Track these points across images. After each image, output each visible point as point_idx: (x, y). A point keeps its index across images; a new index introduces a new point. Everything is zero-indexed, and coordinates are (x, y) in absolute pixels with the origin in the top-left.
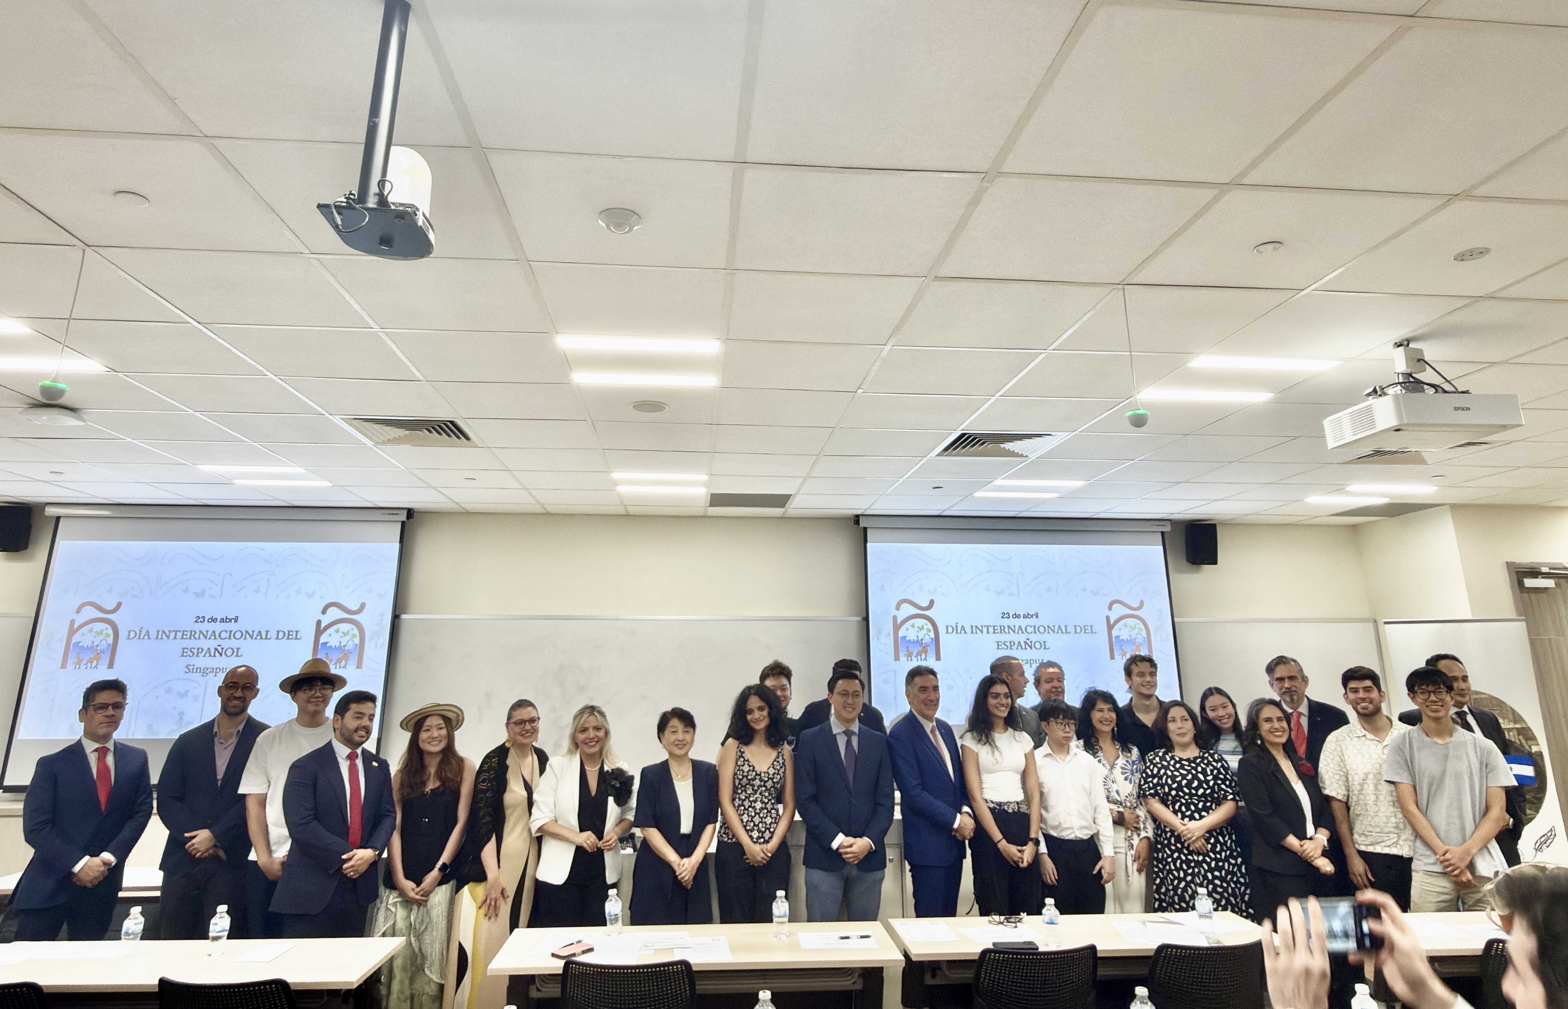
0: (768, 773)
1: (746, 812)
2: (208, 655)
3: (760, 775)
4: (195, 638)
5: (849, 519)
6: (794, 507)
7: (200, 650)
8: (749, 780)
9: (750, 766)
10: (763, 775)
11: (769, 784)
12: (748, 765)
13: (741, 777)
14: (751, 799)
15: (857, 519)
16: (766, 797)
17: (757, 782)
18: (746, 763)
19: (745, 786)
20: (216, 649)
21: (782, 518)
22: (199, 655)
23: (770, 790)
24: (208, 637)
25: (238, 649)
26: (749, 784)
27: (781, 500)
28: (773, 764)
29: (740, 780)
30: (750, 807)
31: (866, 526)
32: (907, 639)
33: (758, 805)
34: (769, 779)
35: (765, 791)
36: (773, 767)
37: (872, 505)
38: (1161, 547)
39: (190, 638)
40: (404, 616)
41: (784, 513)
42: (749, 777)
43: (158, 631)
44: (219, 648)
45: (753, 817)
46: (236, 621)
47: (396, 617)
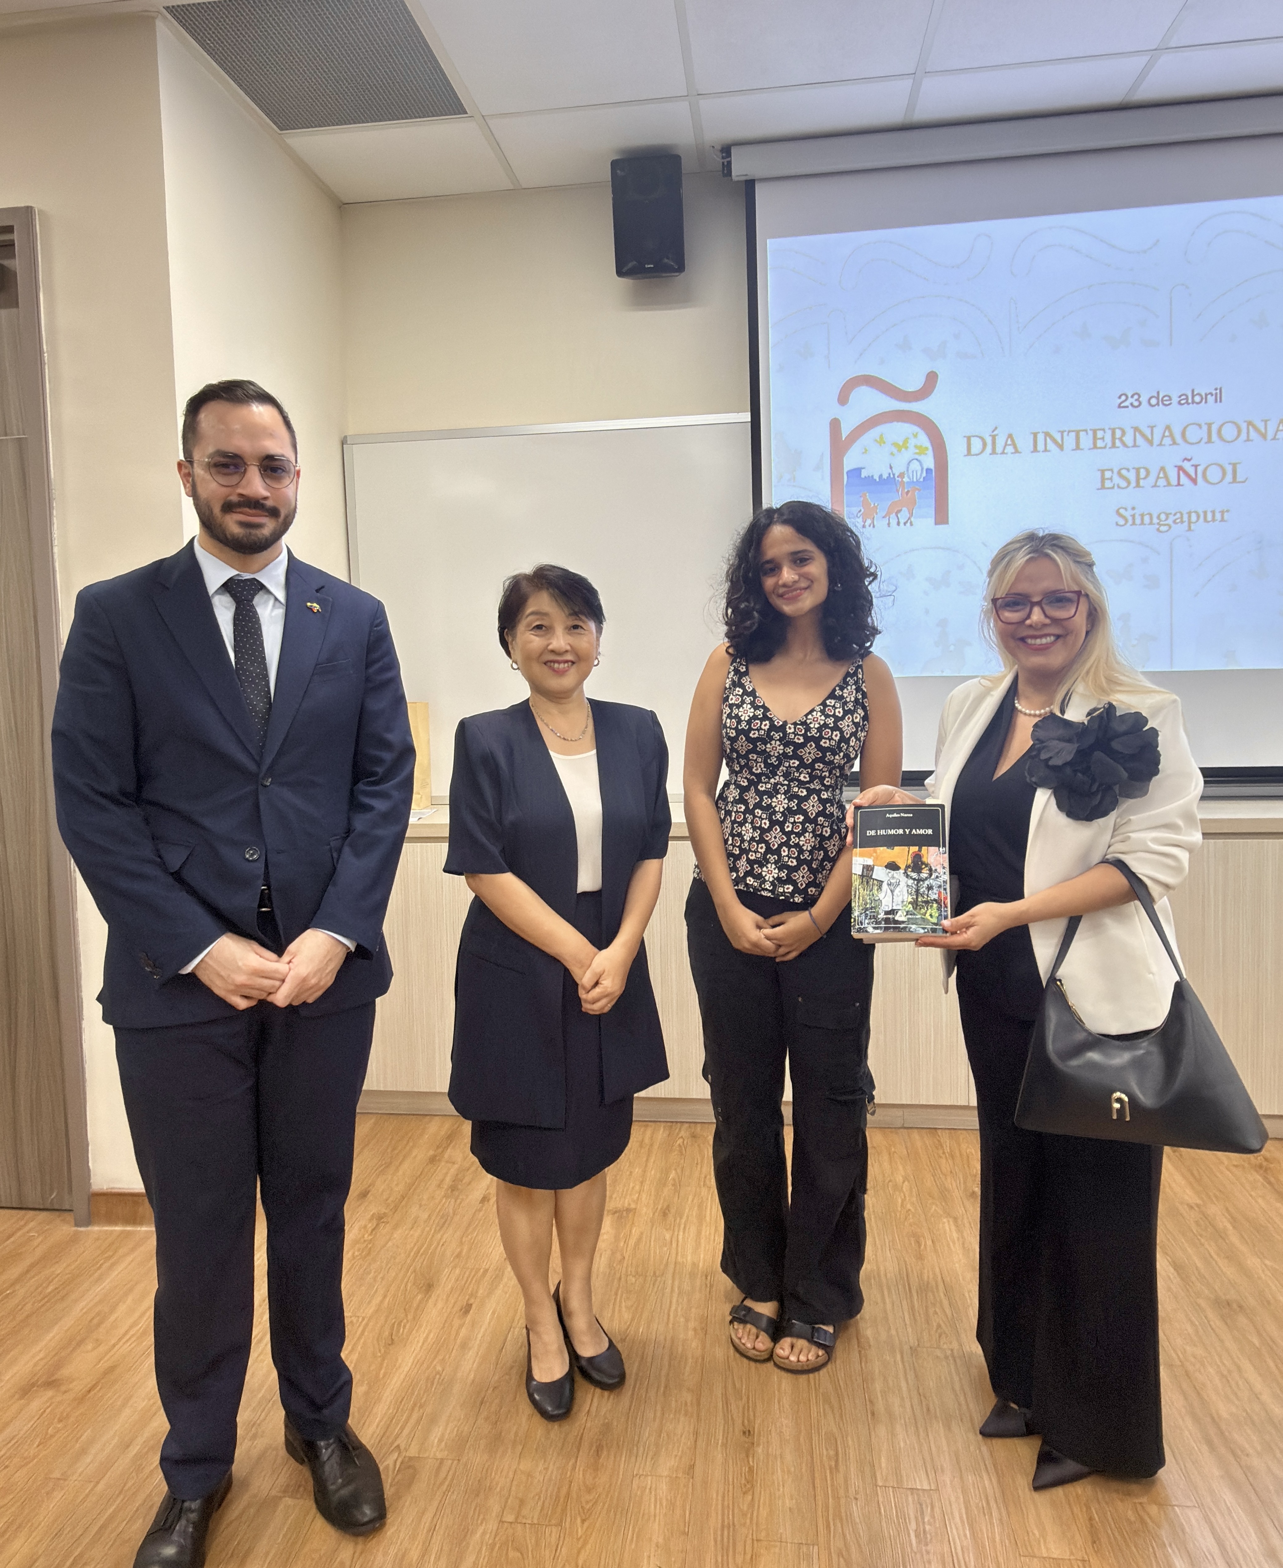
0: (804, 723)
1: (750, 818)
2: (1162, 482)
3: (783, 728)
4: (1124, 445)
7: (1143, 473)
8: (753, 741)
9: (756, 708)
10: (790, 729)
11: (809, 753)
12: (752, 704)
13: (733, 734)
14: (762, 788)
16: (801, 784)
17: (775, 748)
18: (748, 700)
19: (746, 757)
20: (1180, 468)
22: (1142, 482)
23: (811, 766)
24: (1156, 441)
25: (1234, 466)
26: (753, 751)
28: (824, 704)
29: (733, 740)
30: (758, 805)
33: (780, 803)
34: (807, 739)
35: (798, 768)
36: (823, 712)
39: (1114, 446)
42: (753, 735)
43: (1035, 435)
44: (1187, 466)
45: (763, 831)
46: (1218, 398)
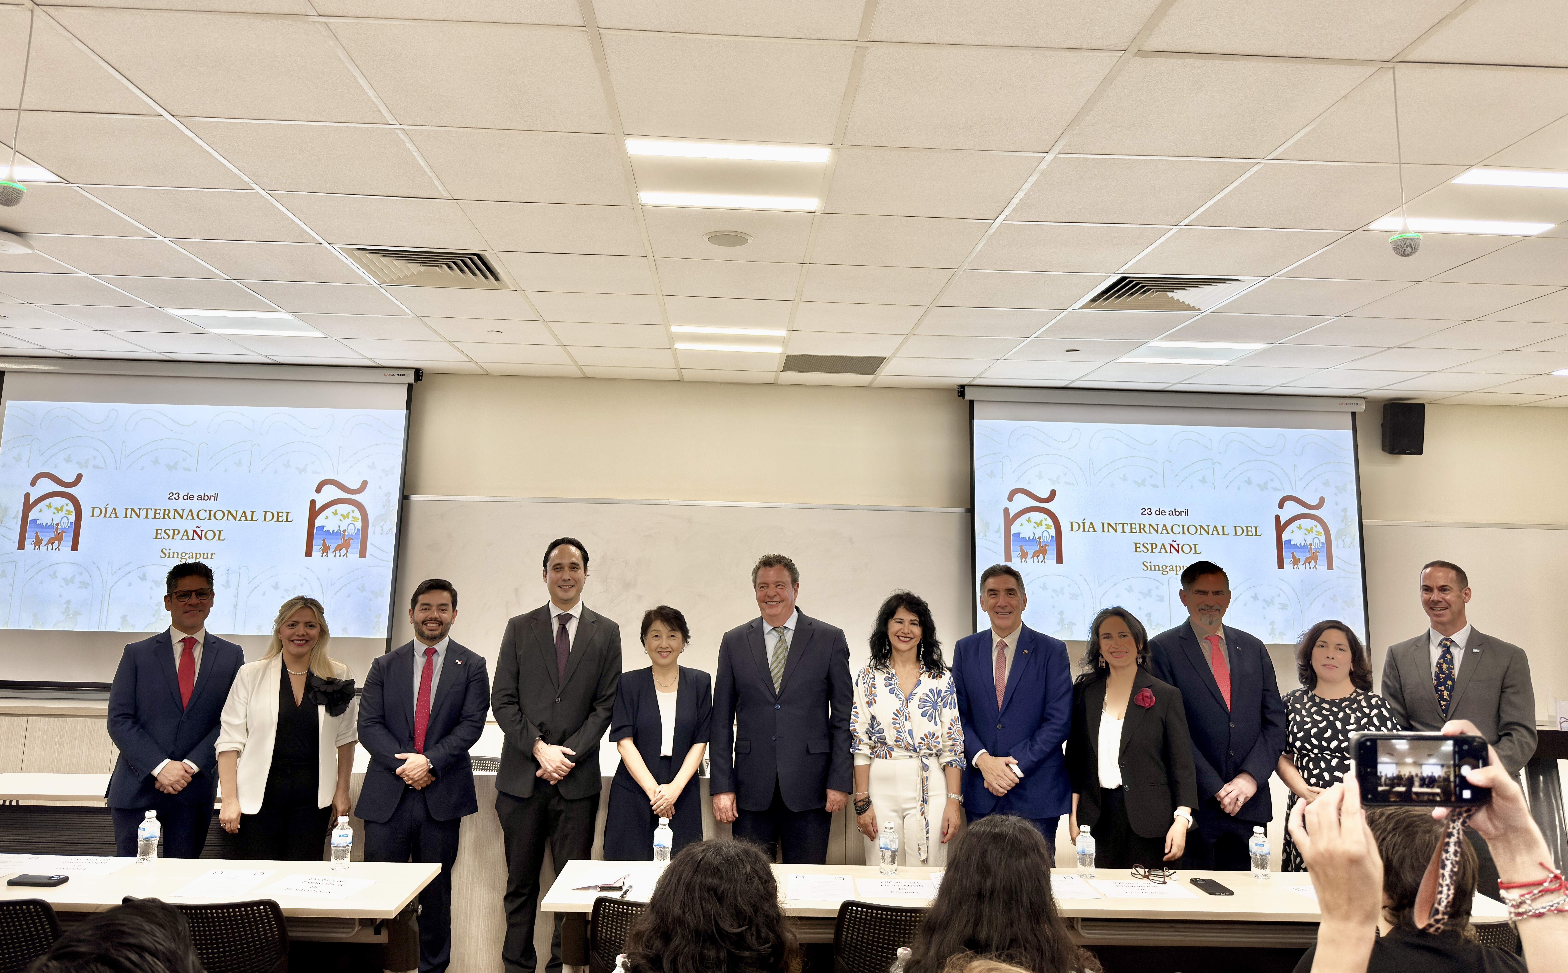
2: (185, 537)
4: (169, 518)
5: (953, 390)
6: (886, 374)
7: (176, 532)
15: (962, 390)
20: (194, 531)
21: (869, 387)
22: (175, 537)
24: (185, 517)
25: (220, 532)
27: (870, 365)
31: (972, 398)
32: (1021, 536)
37: (982, 373)
38: (1351, 432)
39: (164, 518)
40: (414, 497)
41: (873, 380)
43: (127, 509)
44: (198, 530)
46: (216, 499)
47: (404, 498)
